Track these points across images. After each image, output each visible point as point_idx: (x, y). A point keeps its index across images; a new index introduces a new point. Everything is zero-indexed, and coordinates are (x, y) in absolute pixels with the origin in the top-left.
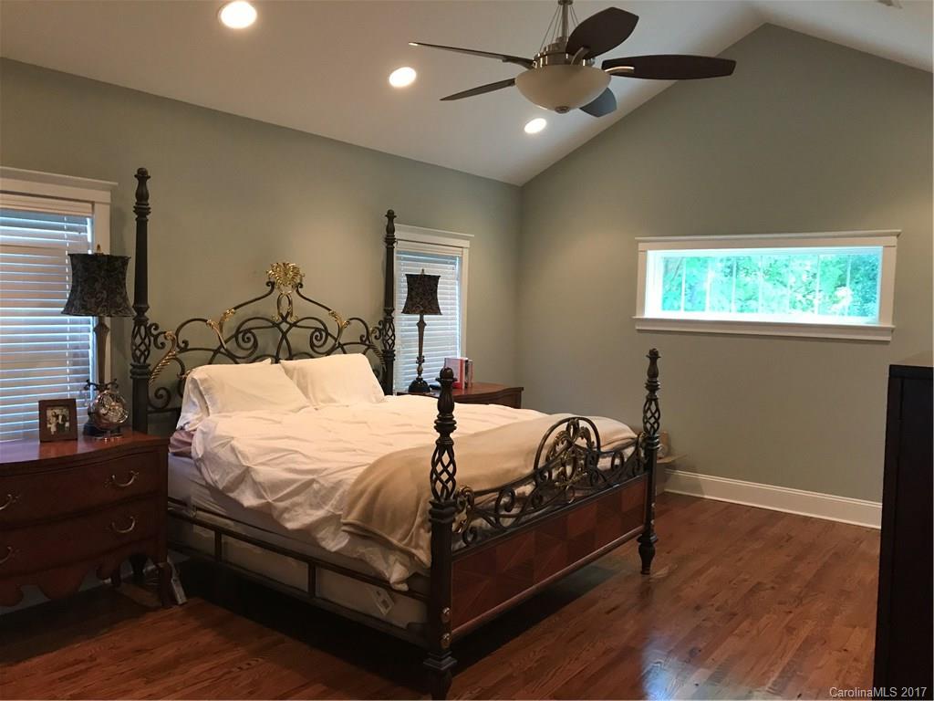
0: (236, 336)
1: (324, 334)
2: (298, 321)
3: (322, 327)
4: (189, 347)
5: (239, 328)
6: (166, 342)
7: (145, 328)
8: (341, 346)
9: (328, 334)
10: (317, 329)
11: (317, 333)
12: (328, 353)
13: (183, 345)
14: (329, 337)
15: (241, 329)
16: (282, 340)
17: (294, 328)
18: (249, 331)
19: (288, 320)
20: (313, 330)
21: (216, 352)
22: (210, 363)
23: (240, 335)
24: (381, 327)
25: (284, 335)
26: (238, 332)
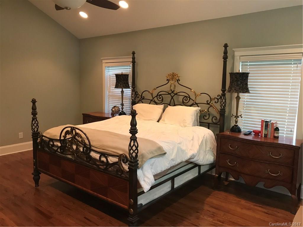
0: (157, 96)
1: (188, 98)
2: (178, 93)
3: (188, 96)
4: (145, 98)
5: (158, 94)
6: (139, 96)
7: (135, 92)
8: (197, 104)
9: (190, 99)
10: (185, 97)
11: (185, 98)
12: (191, 106)
13: (143, 98)
14: (191, 100)
15: (159, 94)
16: (171, 99)
17: (176, 95)
18: (160, 95)
19: (174, 92)
20: (184, 97)
21: (151, 100)
22: (150, 104)
23: (158, 96)
24: (219, 98)
25: (172, 97)
26: (157, 95)
